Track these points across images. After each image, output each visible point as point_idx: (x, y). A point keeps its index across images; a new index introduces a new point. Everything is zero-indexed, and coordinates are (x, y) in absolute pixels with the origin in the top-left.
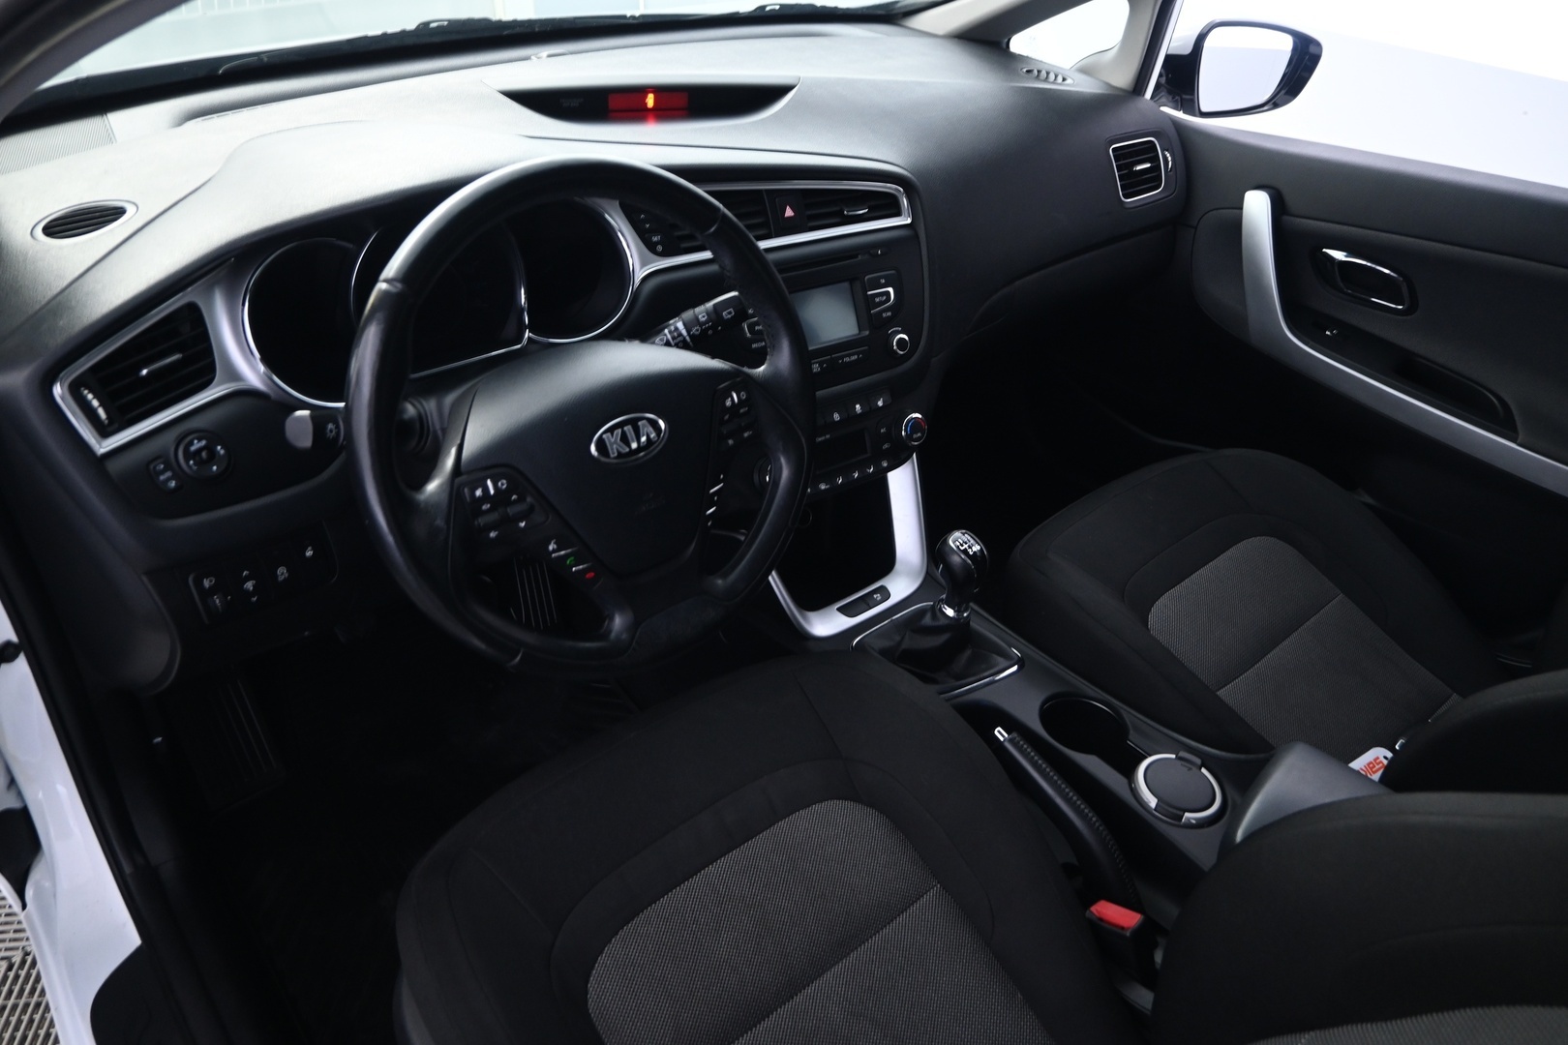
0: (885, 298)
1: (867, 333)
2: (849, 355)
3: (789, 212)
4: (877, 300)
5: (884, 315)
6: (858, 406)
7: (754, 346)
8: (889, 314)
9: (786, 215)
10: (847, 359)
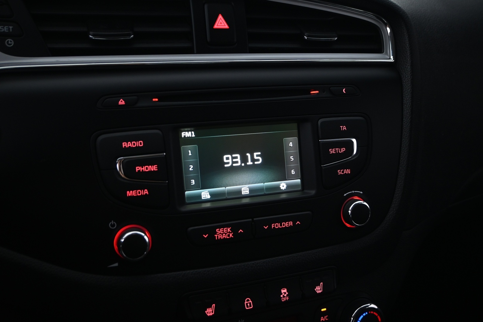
0: (343, 150)
1: (313, 192)
2: (280, 221)
3: (221, 23)
4: (332, 151)
5: (340, 172)
6: (284, 291)
7: (130, 193)
8: (348, 171)
9: (216, 26)
10: (277, 226)
